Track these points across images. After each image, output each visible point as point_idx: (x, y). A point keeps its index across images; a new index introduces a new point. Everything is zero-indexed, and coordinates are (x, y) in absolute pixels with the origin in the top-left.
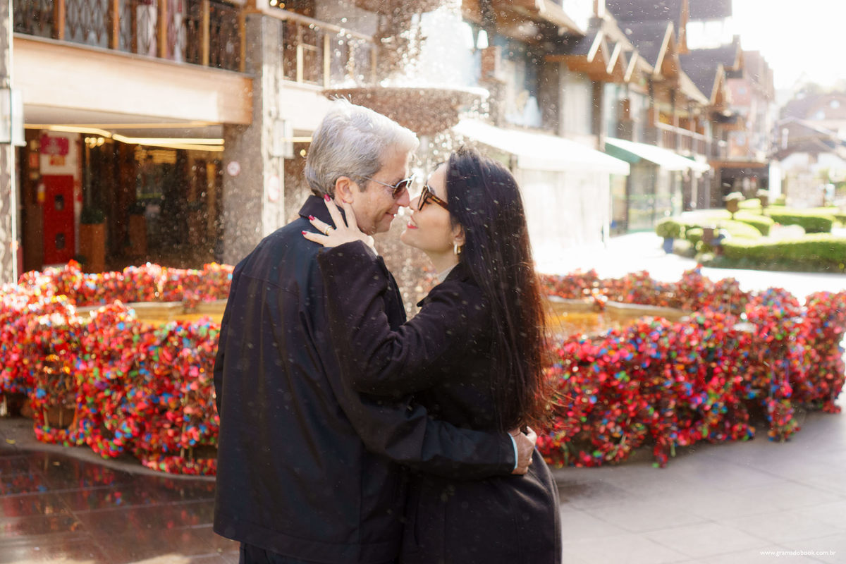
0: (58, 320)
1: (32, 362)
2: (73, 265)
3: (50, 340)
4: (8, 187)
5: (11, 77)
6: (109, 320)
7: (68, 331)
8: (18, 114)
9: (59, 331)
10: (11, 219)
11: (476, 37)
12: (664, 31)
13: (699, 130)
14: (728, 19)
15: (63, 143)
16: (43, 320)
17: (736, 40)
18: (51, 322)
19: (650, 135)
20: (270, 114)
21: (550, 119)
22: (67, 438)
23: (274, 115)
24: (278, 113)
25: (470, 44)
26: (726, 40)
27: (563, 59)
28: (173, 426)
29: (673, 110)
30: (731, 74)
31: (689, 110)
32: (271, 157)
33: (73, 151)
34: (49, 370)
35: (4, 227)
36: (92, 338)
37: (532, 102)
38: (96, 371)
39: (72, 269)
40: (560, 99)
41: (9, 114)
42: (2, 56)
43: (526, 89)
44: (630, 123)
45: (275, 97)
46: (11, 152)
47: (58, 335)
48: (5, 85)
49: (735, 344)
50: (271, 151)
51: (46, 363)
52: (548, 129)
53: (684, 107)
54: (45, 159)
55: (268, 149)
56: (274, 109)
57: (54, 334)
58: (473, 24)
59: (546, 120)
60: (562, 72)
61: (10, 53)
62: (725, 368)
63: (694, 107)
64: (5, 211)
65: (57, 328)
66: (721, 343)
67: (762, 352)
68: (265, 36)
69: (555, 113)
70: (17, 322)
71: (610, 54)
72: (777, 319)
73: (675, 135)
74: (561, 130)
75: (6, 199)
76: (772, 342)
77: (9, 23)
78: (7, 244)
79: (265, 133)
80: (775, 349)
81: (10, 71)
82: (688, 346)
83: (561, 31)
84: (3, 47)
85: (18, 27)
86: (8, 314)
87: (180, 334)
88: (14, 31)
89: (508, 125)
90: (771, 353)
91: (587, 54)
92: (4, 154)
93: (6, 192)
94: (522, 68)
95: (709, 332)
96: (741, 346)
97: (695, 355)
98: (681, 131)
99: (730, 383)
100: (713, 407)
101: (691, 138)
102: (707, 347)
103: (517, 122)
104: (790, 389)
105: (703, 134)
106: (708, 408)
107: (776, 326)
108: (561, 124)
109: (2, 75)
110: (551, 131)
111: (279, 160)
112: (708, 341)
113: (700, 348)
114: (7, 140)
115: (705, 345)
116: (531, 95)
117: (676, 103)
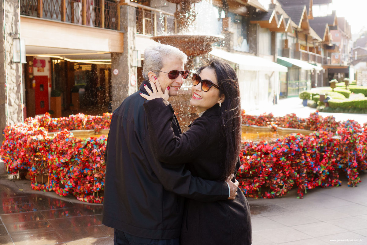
0: (40, 137)
1: (29, 156)
3: (37, 146)
4: (20, 81)
5: (20, 34)
6: (62, 137)
8: (23, 50)
10: (21, 95)
11: (220, 15)
12: (302, 9)
13: (318, 52)
14: (330, 4)
15: (43, 62)
16: (34, 138)
17: (334, 13)
18: (37, 138)
19: (297, 55)
20: (131, 48)
21: (253, 48)
22: (45, 188)
23: (133, 48)
24: (135, 47)
25: (218, 17)
26: (330, 13)
27: (258, 22)
28: (90, 182)
29: (306, 44)
30: (332, 28)
31: (313, 44)
32: (132, 67)
33: (47, 65)
34: (37, 159)
35: (18, 98)
36: (55, 145)
37: (245, 41)
38: (57, 159)
39: (47, 116)
40: (257, 40)
41: (19, 50)
42: (16, 25)
43: (242, 36)
44: (288, 50)
45: (133, 41)
46: (20, 66)
47: (41, 144)
48: (17, 38)
49: (332, 144)
50: (132, 64)
51: (35, 156)
52: (252, 53)
53: (312, 42)
54: (35, 69)
55: (130, 63)
56: (133, 46)
57: (39, 144)
58: (219, 7)
59: (251, 49)
60: (257, 28)
61: (19, 23)
62: (328, 155)
63: (316, 42)
64: (18, 91)
65: (40, 141)
66: (326, 144)
67: (344, 148)
68: (128, 14)
69: (255, 46)
70: (23, 139)
71: (279, 20)
72: (351, 133)
73: (307, 54)
74: (258, 53)
75: (18, 86)
76: (348, 144)
77: (19, 11)
78: (19, 106)
79: (129, 56)
80: (350, 147)
81: (20, 31)
82: (312, 146)
83: (257, 10)
84: (17, 21)
85: (22, 12)
86: (19, 135)
87: (92, 143)
88: (21, 14)
89: (234, 51)
90: (348, 148)
91: (269, 20)
92: (17, 67)
93: (19, 83)
94: (240, 26)
95: (321, 139)
96: (335, 145)
97: (315, 149)
98: (310, 53)
99: (331, 162)
100: (323, 172)
101: (315, 56)
102: (320, 146)
103: (238, 50)
104: (357, 164)
105: (320, 54)
106: (321, 172)
107: (350, 136)
108: (258, 51)
109: (16, 33)
110: (253, 54)
111: (135, 68)
112: (320, 143)
113: (317, 147)
114: (19, 61)
115: (319, 145)
116: (244, 38)
117: (308, 41)
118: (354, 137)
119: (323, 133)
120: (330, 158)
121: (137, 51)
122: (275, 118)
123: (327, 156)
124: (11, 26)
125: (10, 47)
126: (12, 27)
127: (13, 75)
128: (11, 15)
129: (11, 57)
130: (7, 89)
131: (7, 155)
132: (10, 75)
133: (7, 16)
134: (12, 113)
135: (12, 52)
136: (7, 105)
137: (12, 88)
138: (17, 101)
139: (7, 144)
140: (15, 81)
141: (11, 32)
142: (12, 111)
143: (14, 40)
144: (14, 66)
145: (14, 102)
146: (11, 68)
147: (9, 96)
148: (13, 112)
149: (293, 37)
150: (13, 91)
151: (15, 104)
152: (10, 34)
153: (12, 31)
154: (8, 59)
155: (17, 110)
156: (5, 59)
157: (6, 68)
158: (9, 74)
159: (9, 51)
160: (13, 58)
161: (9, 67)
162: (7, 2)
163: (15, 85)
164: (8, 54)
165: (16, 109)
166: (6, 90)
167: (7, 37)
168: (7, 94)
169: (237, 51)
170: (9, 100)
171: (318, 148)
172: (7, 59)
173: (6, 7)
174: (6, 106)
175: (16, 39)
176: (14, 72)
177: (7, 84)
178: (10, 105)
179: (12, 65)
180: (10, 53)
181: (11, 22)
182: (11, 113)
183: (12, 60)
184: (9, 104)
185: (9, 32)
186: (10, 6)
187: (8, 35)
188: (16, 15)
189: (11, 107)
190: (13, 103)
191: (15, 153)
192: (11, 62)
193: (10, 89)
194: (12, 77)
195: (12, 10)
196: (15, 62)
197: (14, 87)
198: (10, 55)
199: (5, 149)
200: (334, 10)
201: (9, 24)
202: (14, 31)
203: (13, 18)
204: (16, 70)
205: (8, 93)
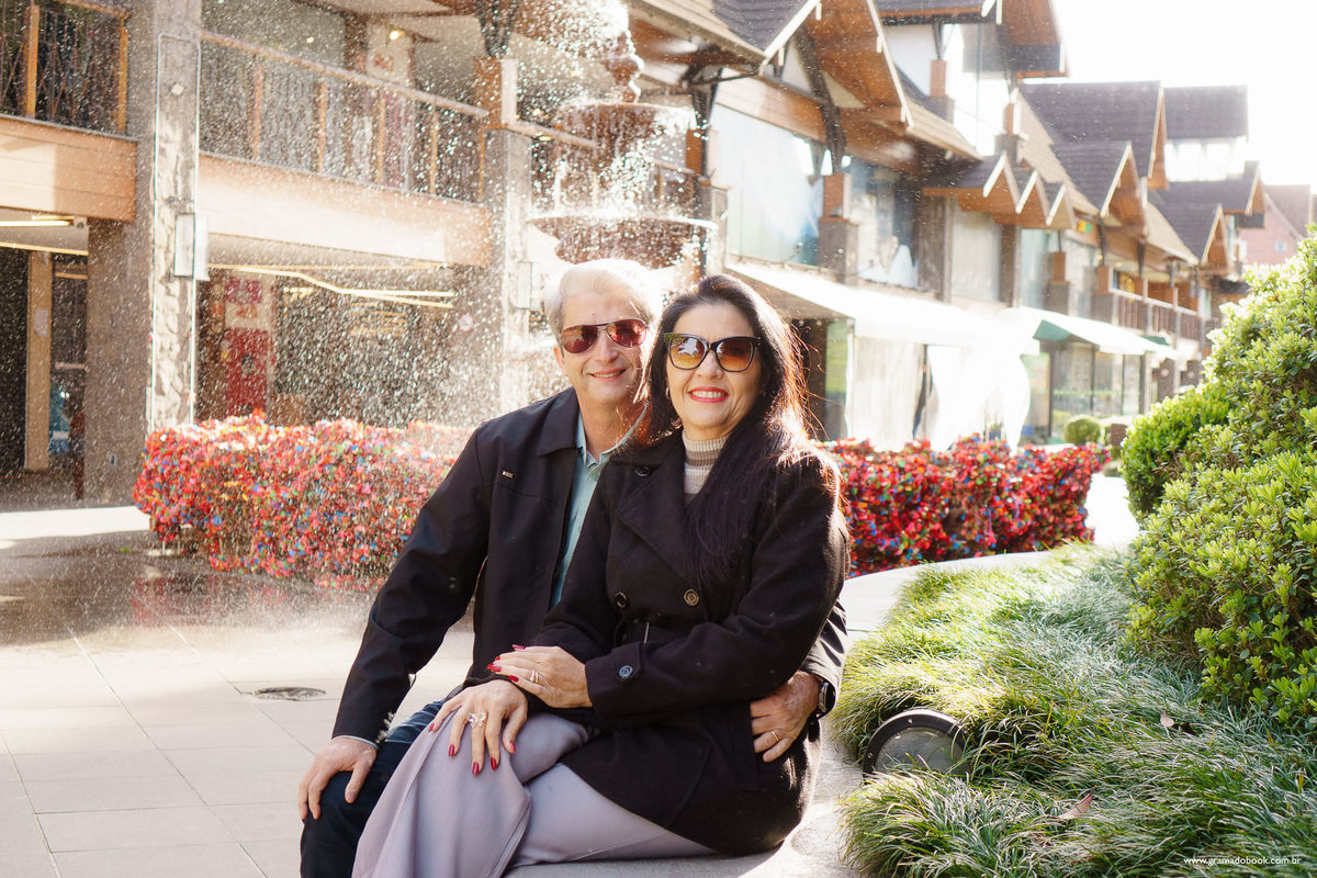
0: (238, 447)
1: (209, 486)
2: (258, 414)
3: (228, 465)
4: (188, 328)
5: (196, 202)
6: (287, 443)
7: (248, 457)
8: (202, 244)
9: (238, 457)
10: (189, 367)
11: (818, 161)
12: (1119, 155)
13: (1187, 302)
14: (1240, 140)
15: (254, 287)
16: (223, 446)
17: (1250, 171)
18: (230, 447)
19: (1099, 306)
20: (514, 257)
21: (932, 275)
22: (242, 565)
23: (520, 256)
24: (524, 253)
25: (810, 170)
26: (1236, 170)
27: (951, 193)
28: (344, 545)
29: (1140, 271)
30: (1250, 222)
31: (1169, 271)
32: (513, 310)
33: (268, 299)
34: (225, 497)
35: (181, 375)
36: (270, 461)
37: (905, 251)
38: (273, 493)
39: (257, 417)
40: (946, 249)
41: (191, 242)
42: (186, 177)
43: (895, 235)
44: (1065, 288)
45: (520, 234)
46: (192, 287)
47: (237, 460)
48: (188, 211)
49: (937, 489)
50: (514, 303)
51: (223, 489)
52: (925, 291)
53: (1162, 267)
54: (232, 308)
55: (509, 300)
56: (518, 249)
57: (233, 459)
58: (814, 142)
59: (926, 279)
60: (948, 211)
61: (195, 173)
62: (924, 514)
63: (1179, 268)
64: (183, 356)
65: (237, 453)
66: (920, 488)
67: (966, 499)
68: (509, 156)
69: (937, 268)
70: (196, 452)
71: (1021, 188)
72: (979, 463)
73: (1142, 306)
74: (946, 293)
75: (184, 341)
76: (972, 490)
77: (195, 140)
78: (184, 396)
79: (505, 278)
80: (977, 496)
81: (195, 194)
82: (878, 487)
83: (948, 156)
84: (188, 165)
85: (205, 142)
86: (187, 445)
87: (355, 452)
88: (201, 146)
89: (861, 282)
90: (974, 500)
91: (982, 186)
92: (184, 289)
93: (185, 335)
94: (889, 204)
95: (909, 475)
96: (943, 492)
97: (885, 497)
98: (1152, 302)
99: (928, 530)
100: (905, 552)
101: (1172, 313)
102: (904, 491)
103: (874, 278)
104: (995, 540)
105: (1195, 308)
106: (900, 552)
107: (976, 470)
108: (946, 285)
109: (187, 198)
110: (931, 294)
111: (524, 314)
112: (904, 484)
113: (895, 491)
114: (188, 273)
115: (901, 488)
116: (901, 242)
117: (1146, 261)
118: (985, 472)
119: (916, 461)
120: (927, 521)
121: (531, 263)
122: (877, 455)
123: (921, 517)
124: (171, 178)
125: (169, 236)
126: (176, 182)
127: (173, 310)
128: (173, 151)
129: (169, 263)
130: (155, 348)
131: (155, 493)
132: (163, 312)
133: (162, 151)
134: (163, 416)
135: (172, 248)
136: (151, 392)
137: (167, 346)
138: (179, 384)
139: (156, 467)
140: (175, 328)
141: (173, 195)
142: (163, 410)
143: (181, 218)
144: (175, 287)
145: (171, 384)
146: (168, 293)
147: (159, 367)
148: (167, 412)
149: (1091, 247)
150: (169, 355)
151: (172, 390)
152: (170, 201)
153: (176, 192)
154: (159, 266)
155: (178, 406)
156: (152, 266)
157: (153, 292)
158: (161, 307)
159: (165, 245)
160: (173, 265)
161: (161, 289)
162: (164, 116)
163: (175, 338)
164: (160, 255)
165: (175, 405)
166: (150, 350)
167: (159, 208)
168: (153, 361)
169: (870, 281)
170: (158, 377)
171: (899, 494)
172: (157, 268)
173: (161, 125)
174: (148, 394)
175: (185, 214)
176: (175, 303)
177: (154, 336)
178: (160, 392)
179: (170, 285)
180: (167, 250)
181: (173, 168)
182: (160, 413)
183: (172, 271)
184: (156, 389)
185: (166, 196)
186: (172, 125)
187: (162, 203)
188: (186, 148)
189: (161, 397)
190: (166, 388)
191: (173, 488)
192: (169, 277)
193: (162, 349)
194: (167, 316)
195: (177, 136)
196: (180, 277)
197: (171, 344)
198: (166, 259)
199: (150, 479)
200: (1252, 159)
201: (169, 174)
202: (180, 192)
203: (178, 157)
204: (179, 299)
205: (157, 360)
